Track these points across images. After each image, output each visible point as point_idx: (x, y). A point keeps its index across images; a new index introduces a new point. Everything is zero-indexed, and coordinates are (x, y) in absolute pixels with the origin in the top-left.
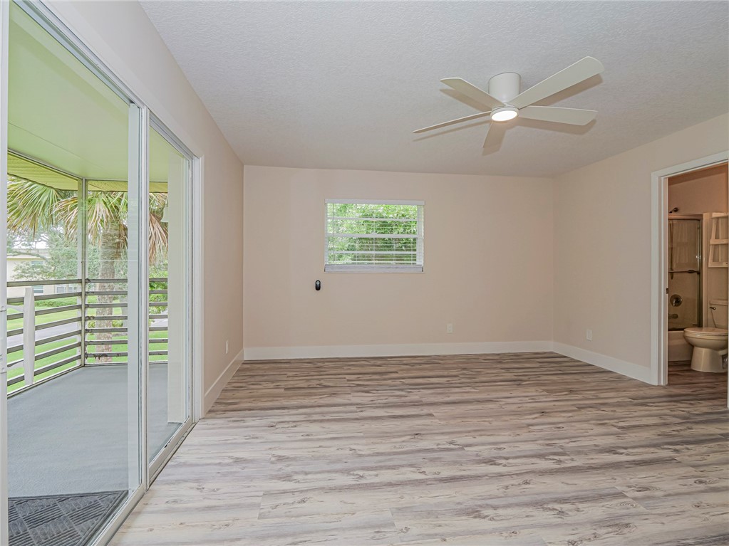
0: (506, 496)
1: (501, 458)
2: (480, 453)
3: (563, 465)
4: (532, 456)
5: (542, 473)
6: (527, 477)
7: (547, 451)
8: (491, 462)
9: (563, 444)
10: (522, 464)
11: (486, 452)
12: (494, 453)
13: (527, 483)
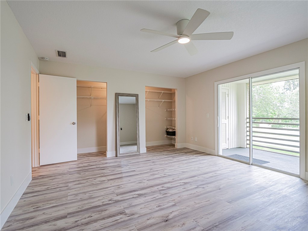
0: (178, 176)
1: (183, 185)
2: (190, 185)
3: (162, 186)
4: (172, 187)
5: (169, 182)
6: (173, 180)
7: (167, 190)
8: (185, 183)
9: (160, 195)
10: (175, 184)
11: (188, 187)
12: (186, 186)
13: (173, 179)
